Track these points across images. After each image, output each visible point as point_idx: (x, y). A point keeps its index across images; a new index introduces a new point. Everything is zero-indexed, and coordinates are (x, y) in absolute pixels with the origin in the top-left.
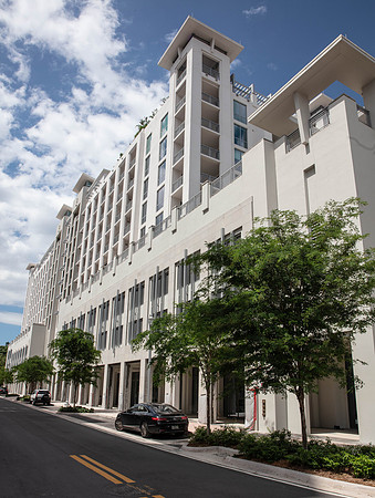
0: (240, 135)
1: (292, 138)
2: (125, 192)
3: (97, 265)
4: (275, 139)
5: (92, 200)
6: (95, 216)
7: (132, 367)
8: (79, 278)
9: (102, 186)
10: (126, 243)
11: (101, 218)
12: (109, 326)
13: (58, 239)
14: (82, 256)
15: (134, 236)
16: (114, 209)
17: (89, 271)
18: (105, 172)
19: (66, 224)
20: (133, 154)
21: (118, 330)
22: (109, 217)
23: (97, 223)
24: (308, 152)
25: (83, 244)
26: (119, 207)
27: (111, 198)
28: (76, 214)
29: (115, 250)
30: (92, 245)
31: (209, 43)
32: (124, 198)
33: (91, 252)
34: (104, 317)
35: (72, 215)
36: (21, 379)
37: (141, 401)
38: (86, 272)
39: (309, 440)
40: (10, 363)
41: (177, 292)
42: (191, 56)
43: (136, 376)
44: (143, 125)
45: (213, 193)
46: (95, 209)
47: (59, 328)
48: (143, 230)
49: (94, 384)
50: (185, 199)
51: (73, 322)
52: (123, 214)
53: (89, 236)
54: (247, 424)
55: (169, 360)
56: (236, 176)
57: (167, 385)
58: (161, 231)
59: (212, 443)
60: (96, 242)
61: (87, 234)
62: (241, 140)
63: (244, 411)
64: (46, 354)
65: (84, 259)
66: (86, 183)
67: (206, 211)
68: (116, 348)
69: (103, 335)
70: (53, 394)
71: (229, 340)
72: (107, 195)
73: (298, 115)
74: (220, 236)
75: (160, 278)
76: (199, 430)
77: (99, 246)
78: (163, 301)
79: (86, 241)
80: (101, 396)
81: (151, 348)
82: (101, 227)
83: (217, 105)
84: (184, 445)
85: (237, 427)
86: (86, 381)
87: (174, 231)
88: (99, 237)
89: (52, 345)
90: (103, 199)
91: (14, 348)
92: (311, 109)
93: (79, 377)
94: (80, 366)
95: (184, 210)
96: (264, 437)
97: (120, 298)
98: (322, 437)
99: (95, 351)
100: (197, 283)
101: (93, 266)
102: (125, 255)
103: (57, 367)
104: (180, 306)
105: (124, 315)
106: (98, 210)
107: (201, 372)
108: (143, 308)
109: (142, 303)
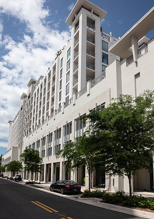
0: (105, 58)
1: (130, 59)
2: (51, 86)
3: (39, 121)
4: (121, 59)
5: (36, 90)
6: (38, 98)
7: (57, 165)
8: (32, 127)
9: (40, 83)
10: (52, 111)
11: (41, 99)
12: (46, 148)
13: (22, 109)
14: (32, 117)
15: (56, 107)
16: (46, 95)
17: (36, 123)
18: (42, 77)
19: (25, 102)
20: (54, 68)
21: (50, 149)
22: (44, 98)
23: (39, 101)
24: (137, 66)
25: (33, 111)
26: (49, 94)
27: (45, 89)
28: (29, 97)
29: (47, 114)
30: (37, 111)
31: (90, 11)
32: (51, 89)
33: (37, 115)
34: (44, 144)
35: (27, 98)
36: (8, 170)
37: (60, 179)
38: (34, 124)
39: (132, 195)
40: (3, 164)
41: (76, 132)
42: (81, 18)
43: (58, 169)
44: (59, 54)
45: (92, 86)
46: (38, 95)
47: (24, 149)
48: (60, 104)
49: (40, 172)
50: (79, 90)
51: (30, 146)
52: (51, 97)
53: (36, 107)
54: (106, 189)
55: (72, 162)
56: (103, 78)
57: (72, 172)
58: (68, 105)
59: (91, 196)
60: (38, 110)
61: (34, 107)
62: (105, 60)
63: (105, 183)
64: (19, 160)
65: (34, 118)
66: (33, 82)
67: (89, 95)
68: (49, 157)
69: (44, 151)
70: (23, 176)
71: (99, 153)
72: (43, 88)
73: (133, 48)
74: (95, 107)
75: (68, 126)
76: (86, 191)
77: (40, 112)
78: (69, 136)
79: (34, 110)
80: (43, 177)
81: (64, 157)
82: (41, 103)
83: (94, 43)
84: (79, 197)
85: (102, 190)
86: (37, 171)
87: (74, 105)
88: (40, 107)
89: (21, 156)
90: (41, 90)
91: (5, 157)
92: (139, 44)
93: (33, 169)
94: (34, 165)
95: (78, 95)
96: (113, 194)
97: (50, 135)
98: (138, 194)
99: (40, 158)
100: (85, 129)
101: (38, 121)
102: (52, 116)
103: (24, 165)
104: (77, 139)
105: (52, 143)
106: (39, 95)
107: (86, 167)
108: (61, 139)
109: (60, 137)
